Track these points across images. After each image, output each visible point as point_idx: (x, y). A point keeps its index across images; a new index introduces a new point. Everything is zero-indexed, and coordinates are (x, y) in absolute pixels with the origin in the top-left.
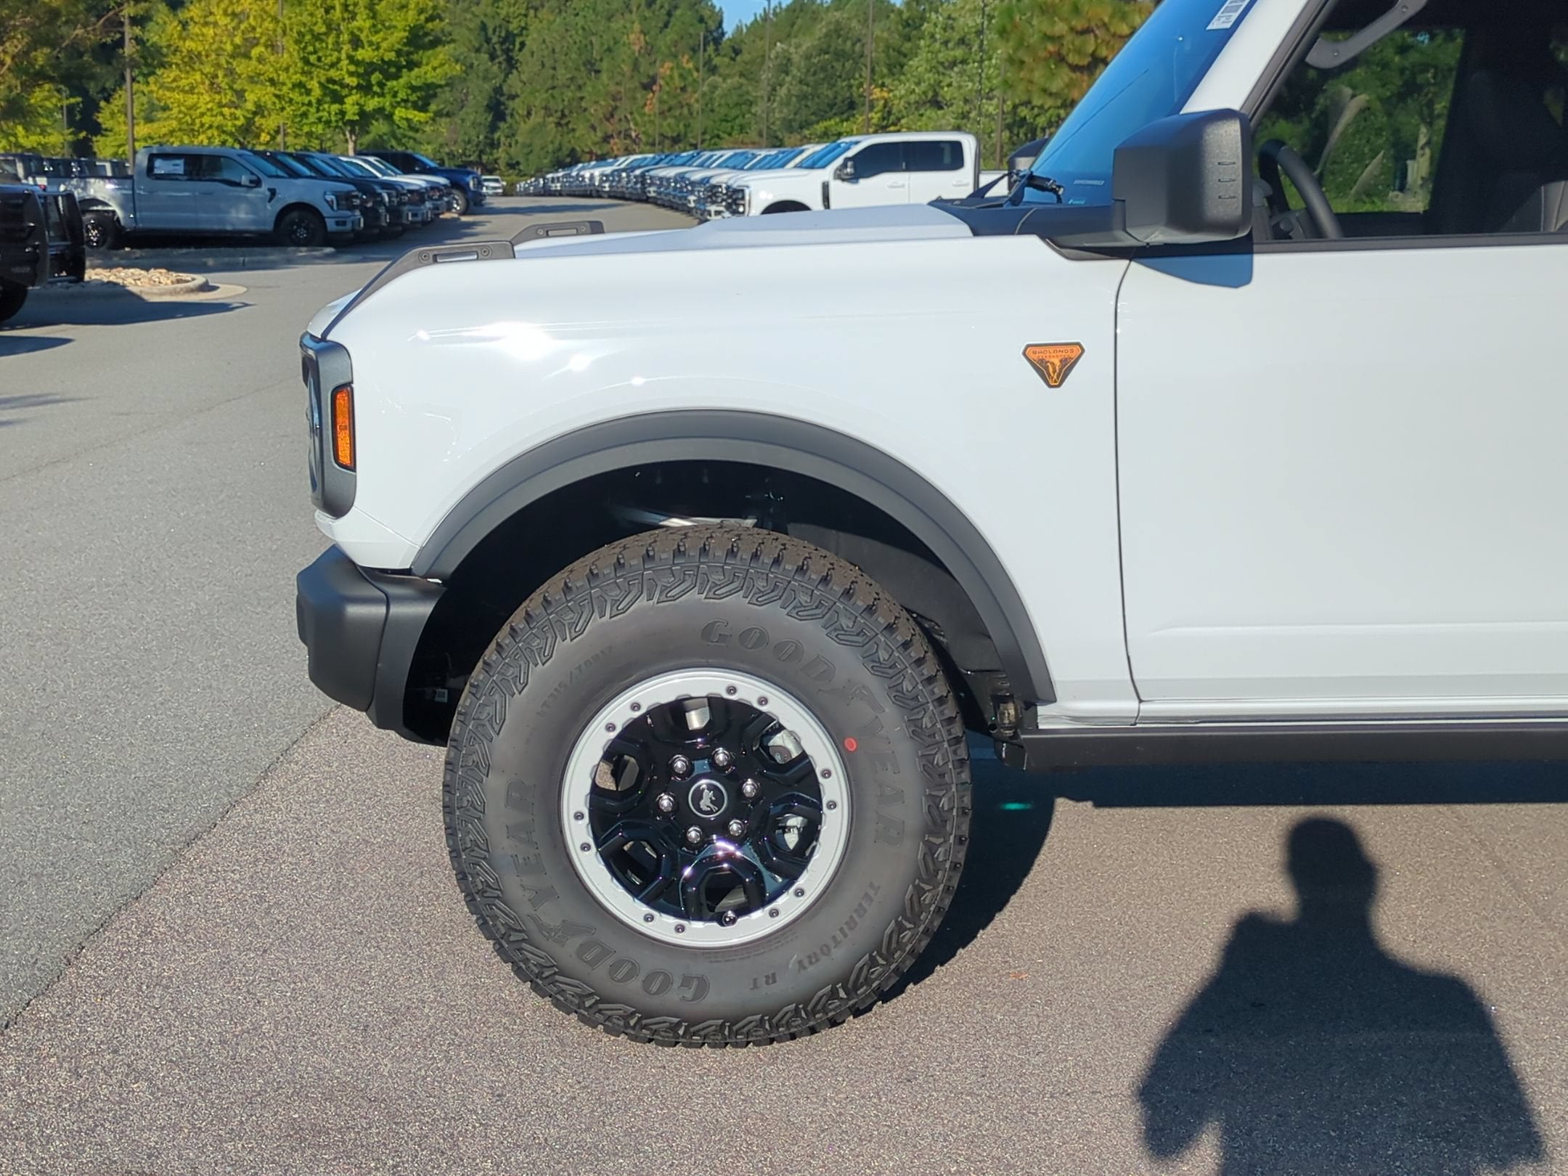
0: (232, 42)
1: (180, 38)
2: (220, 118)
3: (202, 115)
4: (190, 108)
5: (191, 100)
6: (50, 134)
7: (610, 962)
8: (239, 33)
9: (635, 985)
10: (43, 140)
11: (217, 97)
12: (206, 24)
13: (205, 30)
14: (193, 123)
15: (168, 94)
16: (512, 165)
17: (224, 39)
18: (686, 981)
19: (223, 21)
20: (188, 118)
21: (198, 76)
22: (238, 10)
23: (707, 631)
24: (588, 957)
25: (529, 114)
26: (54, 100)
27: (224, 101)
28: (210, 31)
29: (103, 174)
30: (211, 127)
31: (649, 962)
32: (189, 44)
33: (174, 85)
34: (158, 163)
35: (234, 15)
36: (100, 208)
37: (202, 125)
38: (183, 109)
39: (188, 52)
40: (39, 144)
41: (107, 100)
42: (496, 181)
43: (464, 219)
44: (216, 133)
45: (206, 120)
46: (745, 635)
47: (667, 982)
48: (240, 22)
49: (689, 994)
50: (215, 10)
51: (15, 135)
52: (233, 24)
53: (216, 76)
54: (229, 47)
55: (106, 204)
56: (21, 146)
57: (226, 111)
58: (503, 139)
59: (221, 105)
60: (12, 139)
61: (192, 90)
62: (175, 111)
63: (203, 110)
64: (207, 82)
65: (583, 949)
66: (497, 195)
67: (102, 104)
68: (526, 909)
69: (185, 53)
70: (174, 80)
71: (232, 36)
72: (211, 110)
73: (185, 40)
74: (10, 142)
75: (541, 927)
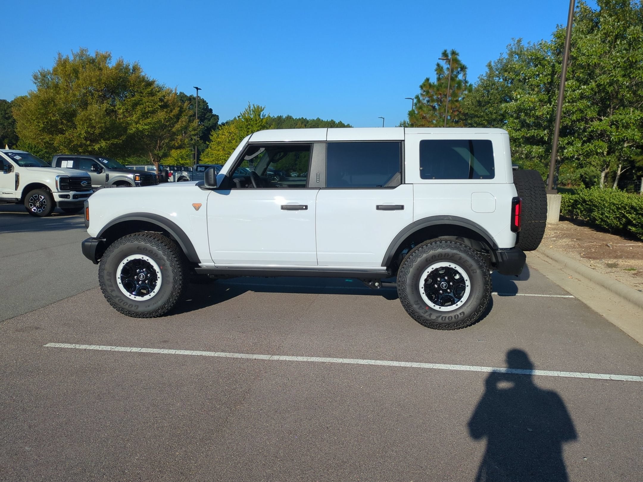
0: (228, 139)
1: (217, 138)
2: (225, 157)
3: (221, 156)
4: (218, 155)
5: (219, 153)
6: (187, 160)
7: (123, 302)
8: (230, 137)
9: (127, 306)
10: (185, 162)
11: (224, 152)
12: (223, 135)
13: (222, 136)
14: (218, 158)
15: (213, 151)
16: (300, 170)
17: (227, 138)
18: (135, 306)
19: (227, 134)
20: (217, 157)
21: (220, 147)
22: (231, 131)
23: (138, 248)
24: (120, 301)
25: (305, 157)
26: (188, 152)
27: (226, 153)
28: (224, 137)
29: (190, 170)
30: (222, 159)
31: (130, 303)
32: (219, 140)
33: (215, 149)
34: (199, 168)
35: (229, 132)
36: (185, 178)
37: (221, 159)
38: (216, 155)
39: (218, 141)
40: (184, 163)
41: (203, 152)
42: (296, 173)
43: (279, 182)
44: (224, 161)
45: (221, 157)
46: (144, 249)
47: (132, 306)
48: (231, 134)
49: (135, 308)
50: (225, 132)
51: (179, 161)
52: (229, 135)
53: (224, 147)
54: (228, 140)
55: (186, 177)
56: (180, 163)
57: (226, 155)
58: (298, 163)
59: (225, 154)
60: (178, 161)
61: (219, 151)
62: (214, 155)
63: (221, 155)
64: (222, 149)
65: (119, 300)
66: (296, 177)
67: (202, 153)
68: (110, 293)
69: (217, 142)
70: (215, 148)
71: (228, 138)
72: (223, 155)
73: (217, 139)
74: (177, 162)
75: (112, 296)
